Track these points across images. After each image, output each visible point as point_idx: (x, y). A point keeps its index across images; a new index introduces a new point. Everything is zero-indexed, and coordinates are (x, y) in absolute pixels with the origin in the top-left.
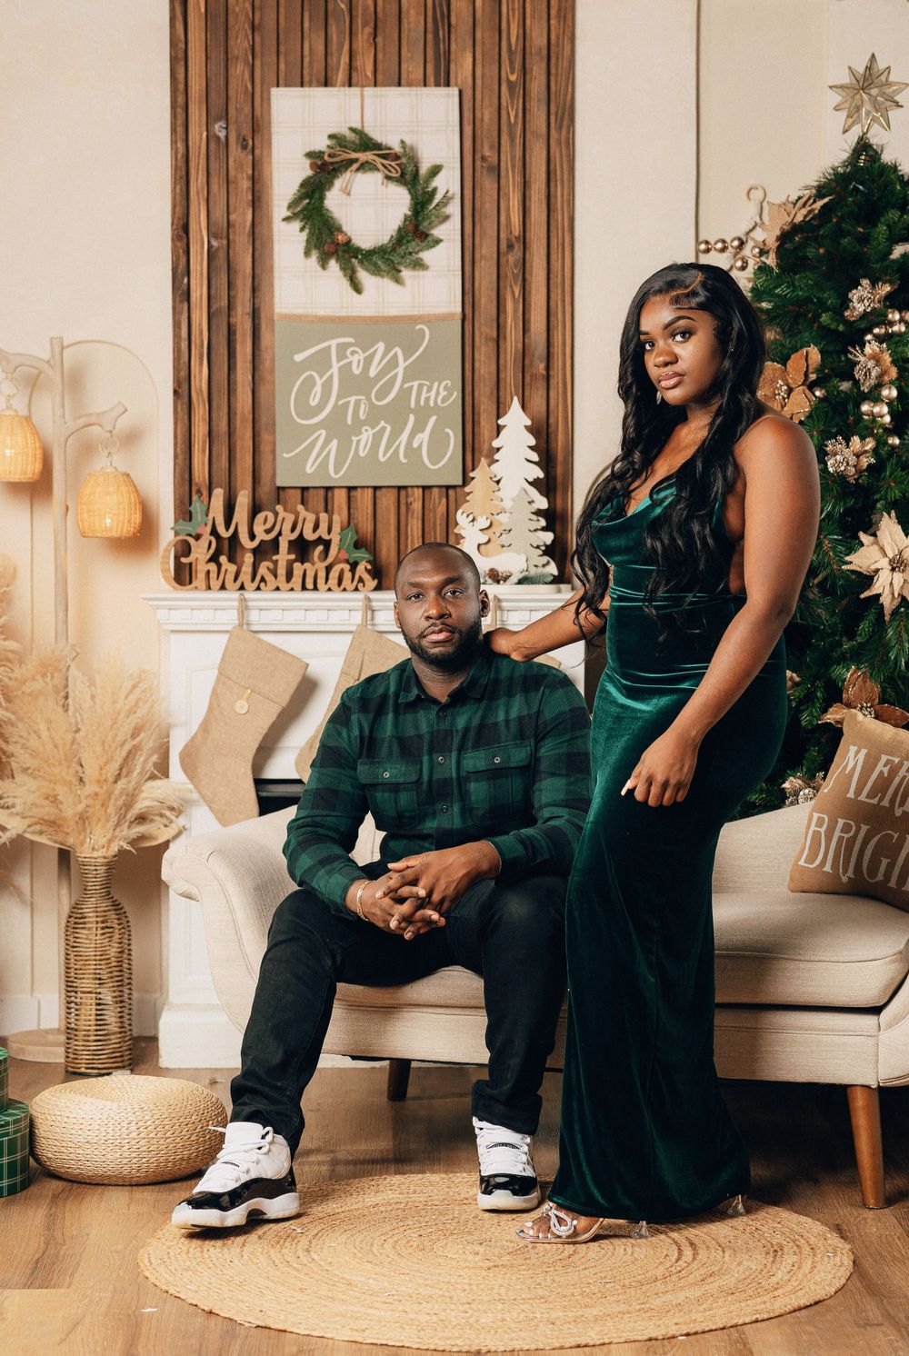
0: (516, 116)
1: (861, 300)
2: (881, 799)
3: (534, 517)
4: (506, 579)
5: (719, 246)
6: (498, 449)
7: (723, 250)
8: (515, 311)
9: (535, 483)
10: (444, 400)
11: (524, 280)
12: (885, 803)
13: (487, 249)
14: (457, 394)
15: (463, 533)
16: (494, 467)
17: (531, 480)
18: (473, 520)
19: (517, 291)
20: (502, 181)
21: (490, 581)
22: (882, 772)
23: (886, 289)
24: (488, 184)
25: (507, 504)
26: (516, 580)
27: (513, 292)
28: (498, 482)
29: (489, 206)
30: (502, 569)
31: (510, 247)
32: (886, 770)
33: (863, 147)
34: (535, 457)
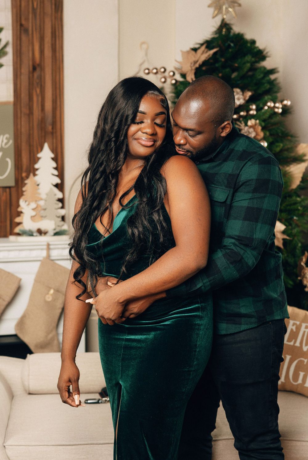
0: (37, 5)
1: (239, 99)
2: (295, 342)
3: (58, 202)
4: (45, 233)
5: (155, 71)
6: (37, 169)
7: (156, 73)
8: (38, 100)
9: (57, 186)
10: (6, 144)
11: (41, 86)
12: (298, 344)
13: (25, 70)
14: (11, 142)
15: (23, 211)
16: (36, 178)
17: (54, 183)
18: (28, 205)
19: (38, 90)
20: (30, 36)
21: (38, 234)
22: (292, 330)
23: (249, 94)
24: (24, 38)
25: (44, 196)
26: (52, 234)
27: (36, 91)
28: (38, 185)
29: (24, 49)
30: (43, 228)
31: (34, 69)
32: (294, 328)
33: (224, 25)
34: (56, 173)
